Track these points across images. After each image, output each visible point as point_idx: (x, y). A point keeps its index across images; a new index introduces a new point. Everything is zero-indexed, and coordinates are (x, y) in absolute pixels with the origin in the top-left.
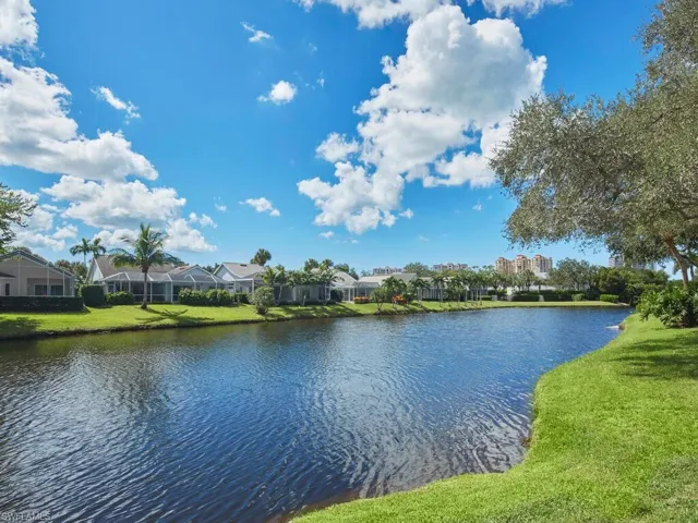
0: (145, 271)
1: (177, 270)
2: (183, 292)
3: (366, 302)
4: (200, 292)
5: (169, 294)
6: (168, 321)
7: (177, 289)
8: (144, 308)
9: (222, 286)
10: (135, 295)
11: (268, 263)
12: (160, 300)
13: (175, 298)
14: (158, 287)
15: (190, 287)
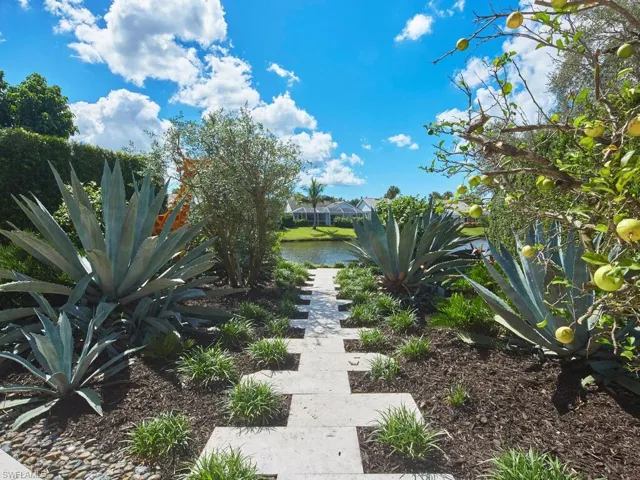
0: (314, 206)
1: (332, 205)
2: (336, 219)
3: (475, 226)
4: (347, 219)
5: (328, 220)
6: (328, 237)
7: (333, 217)
8: (315, 229)
9: (361, 215)
10: (309, 221)
11: (398, 196)
12: (323, 224)
13: (332, 223)
14: (322, 216)
15: (341, 216)
